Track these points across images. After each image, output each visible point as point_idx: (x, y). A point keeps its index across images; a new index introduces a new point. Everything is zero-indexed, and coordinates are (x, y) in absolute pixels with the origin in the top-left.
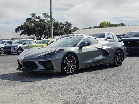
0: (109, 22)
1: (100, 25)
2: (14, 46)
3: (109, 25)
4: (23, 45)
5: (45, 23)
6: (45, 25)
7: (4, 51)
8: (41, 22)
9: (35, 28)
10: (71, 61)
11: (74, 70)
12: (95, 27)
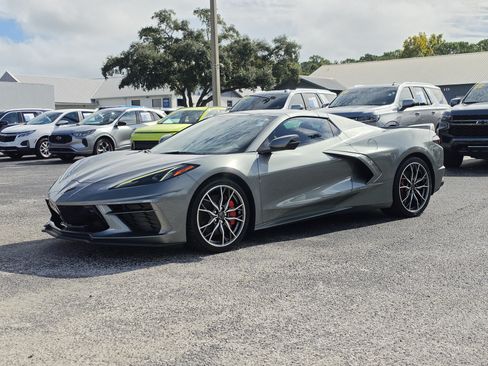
0: (440, 36)
1: (406, 47)
2: (83, 133)
3: (437, 46)
4: (116, 127)
5: (205, 43)
6: (204, 53)
7: (50, 150)
8: (189, 41)
9: (170, 64)
10: (224, 203)
11: (236, 233)
12: (387, 56)
